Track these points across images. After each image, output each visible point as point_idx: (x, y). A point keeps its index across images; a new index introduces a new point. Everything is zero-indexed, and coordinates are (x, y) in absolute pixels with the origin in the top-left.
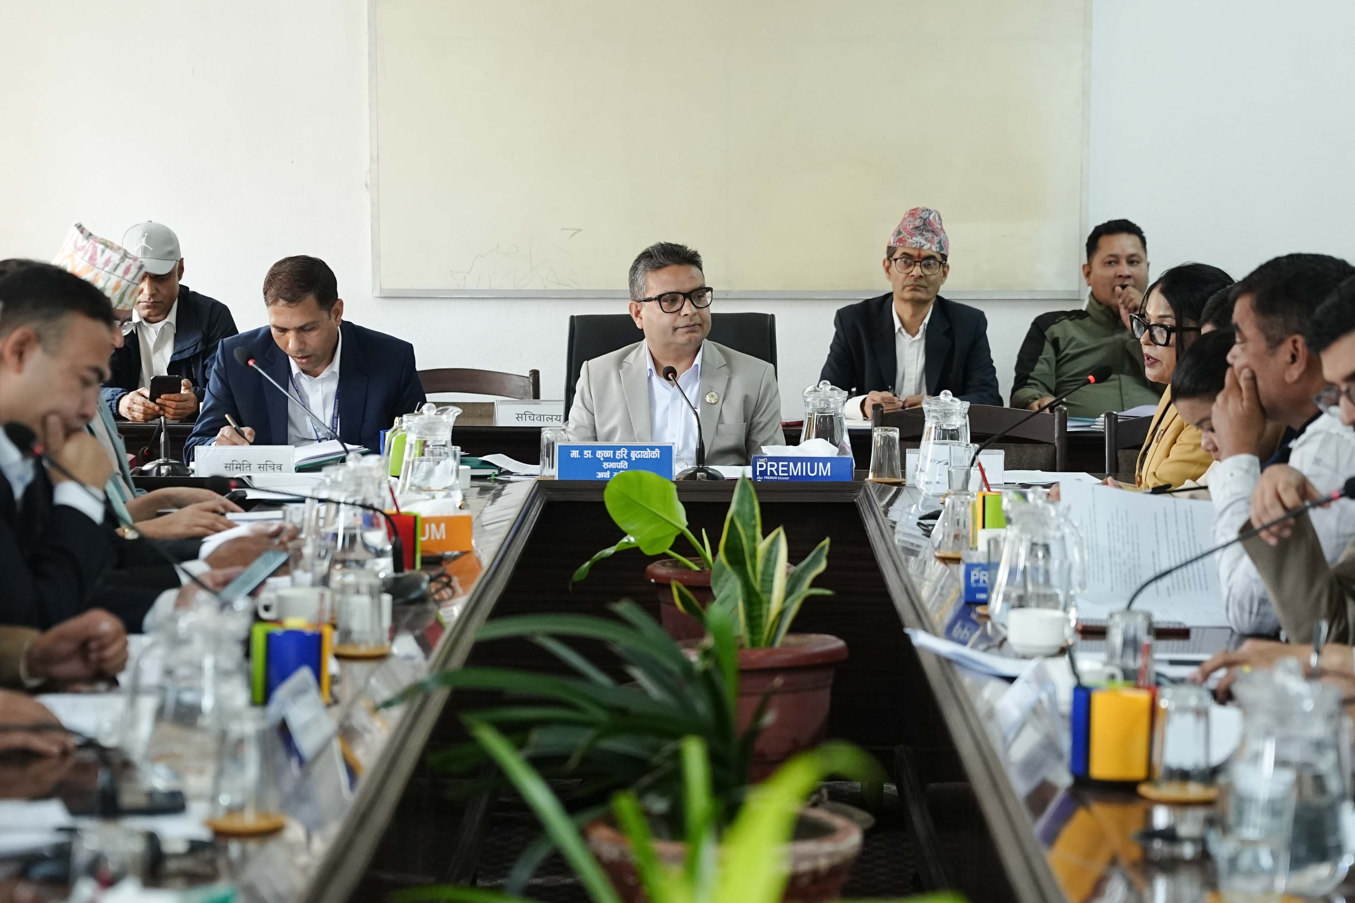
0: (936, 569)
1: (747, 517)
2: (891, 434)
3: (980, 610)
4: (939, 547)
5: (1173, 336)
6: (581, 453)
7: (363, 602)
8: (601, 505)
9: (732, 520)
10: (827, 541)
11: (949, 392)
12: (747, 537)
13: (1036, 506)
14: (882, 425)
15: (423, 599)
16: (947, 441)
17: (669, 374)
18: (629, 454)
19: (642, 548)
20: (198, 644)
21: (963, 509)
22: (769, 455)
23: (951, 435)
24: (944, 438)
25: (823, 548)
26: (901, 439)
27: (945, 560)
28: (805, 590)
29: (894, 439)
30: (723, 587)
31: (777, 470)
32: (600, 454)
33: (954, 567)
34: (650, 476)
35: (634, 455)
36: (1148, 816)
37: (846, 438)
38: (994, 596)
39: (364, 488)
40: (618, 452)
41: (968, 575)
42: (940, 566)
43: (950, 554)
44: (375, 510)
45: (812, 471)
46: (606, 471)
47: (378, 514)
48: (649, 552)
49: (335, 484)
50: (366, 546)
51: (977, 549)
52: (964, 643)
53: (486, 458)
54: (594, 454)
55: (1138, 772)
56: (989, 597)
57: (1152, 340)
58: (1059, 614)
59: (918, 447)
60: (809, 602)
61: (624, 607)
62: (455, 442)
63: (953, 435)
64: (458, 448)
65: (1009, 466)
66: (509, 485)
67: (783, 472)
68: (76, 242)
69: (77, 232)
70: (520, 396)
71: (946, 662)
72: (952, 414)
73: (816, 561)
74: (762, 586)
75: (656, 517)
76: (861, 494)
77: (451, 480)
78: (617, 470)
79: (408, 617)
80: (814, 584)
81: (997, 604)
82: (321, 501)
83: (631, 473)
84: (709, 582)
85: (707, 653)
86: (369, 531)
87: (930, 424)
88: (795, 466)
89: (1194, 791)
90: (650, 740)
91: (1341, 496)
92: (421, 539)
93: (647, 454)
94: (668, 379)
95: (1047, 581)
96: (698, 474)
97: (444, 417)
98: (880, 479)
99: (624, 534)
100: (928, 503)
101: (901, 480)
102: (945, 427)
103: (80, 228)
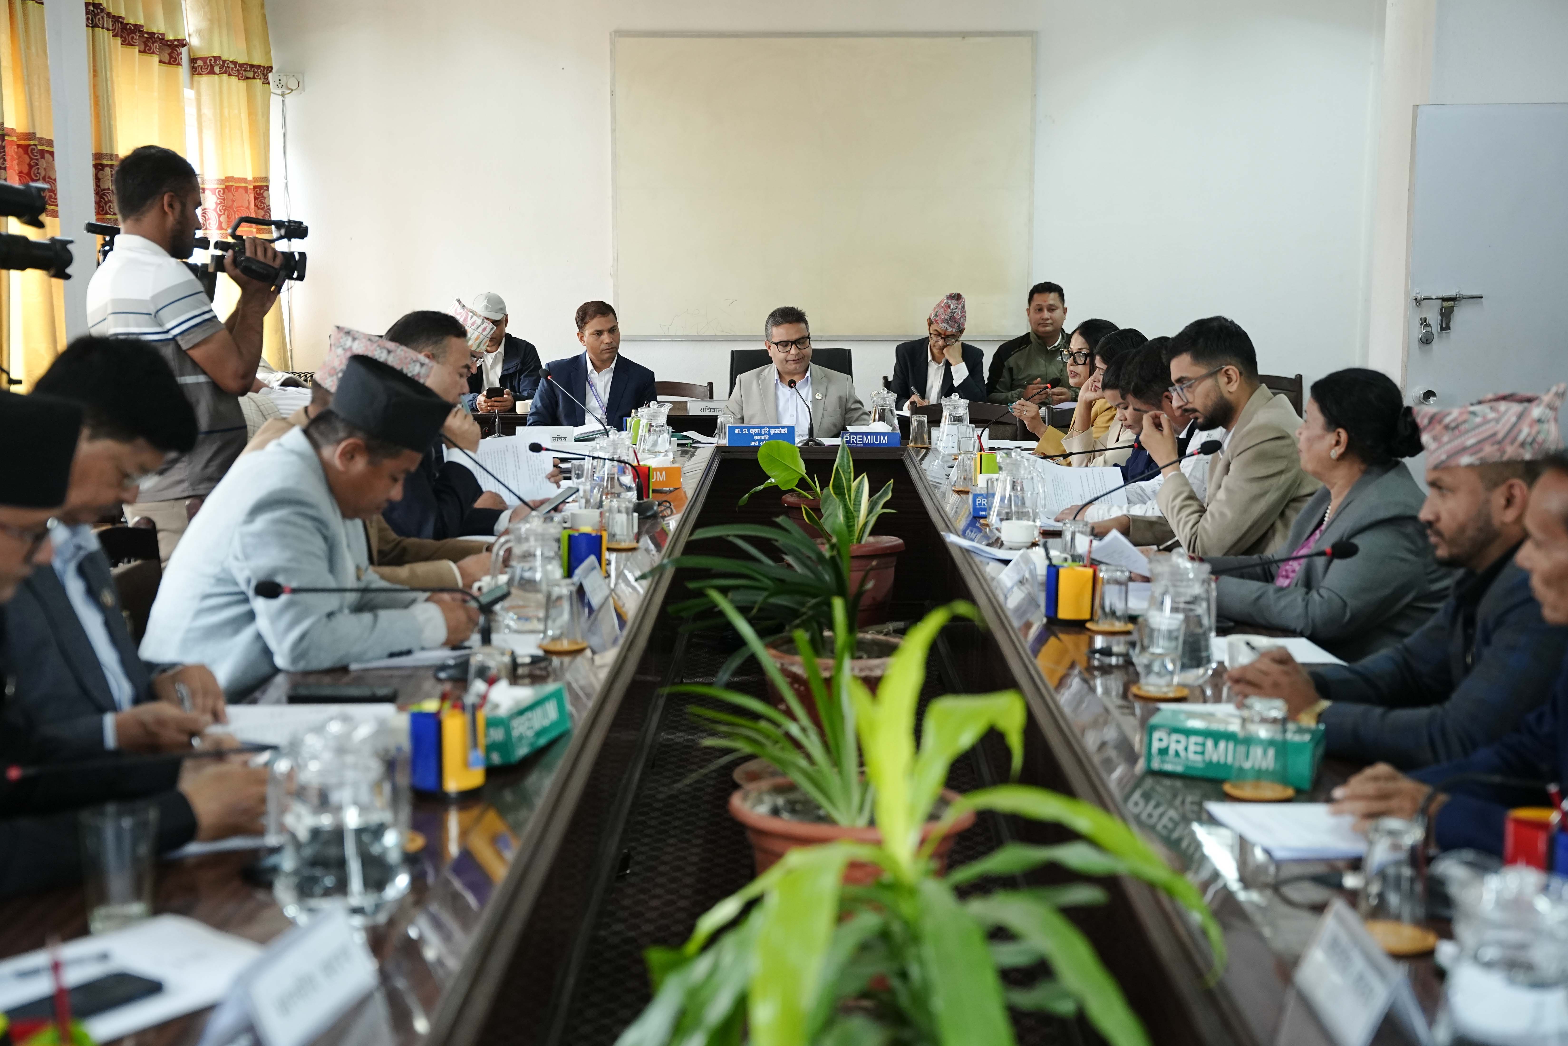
0: (953, 498)
1: (846, 467)
2: (922, 419)
3: (982, 521)
4: (954, 485)
5: (1088, 359)
6: (741, 431)
7: (622, 518)
8: (756, 461)
9: (837, 468)
10: (892, 481)
11: (957, 394)
12: (846, 479)
13: (1017, 460)
14: (916, 414)
15: (655, 516)
16: (956, 423)
17: (792, 384)
18: (769, 431)
19: (780, 486)
20: (532, 542)
21: (969, 462)
22: (851, 431)
23: (958, 419)
24: (954, 421)
25: (890, 485)
26: (928, 422)
27: (958, 492)
28: (879, 510)
29: (924, 422)
30: (828, 508)
31: (856, 440)
32: (752, 431)
33: (964, 496)
34: (784, 443)
35: (772, 431)
36: (1091, 641)
37: (896, 421)
38: (992, 513)
39: (619, 451)
40: (763, 430)
41: (974, 501)
42: (956, 496)
43: (961, 489)
44: (625, 463)
45: (877, 441)
46: (756, 441)
47: (627, 465)
48: (783, 488)
49: (602, 448)
50: (621, 484)
51: (977, 485)
52: (973, 540)
53: (685, 433)
54: (749, 431)
55: (1087, 616)
56: (989, 514)
57: (1075, 363)
58: (1031, 523)
59: (939, 426)
60: (881, 517)
61: (781, 520)
62: (668, 425)
63: (959, 419)
64: (670, 428)
65: (991, 437)
66: (699, 449)
67: (860, 441)
68: (456, 309)
69: (457, 304)
70: (702, 398)
71: (966, 551)
72: (959, 407)
73: (885, 493)
74: (854, 508)
75: (788, 468)
76: (906, 454)
77: (667, 446)
78: (763, 440)
79: (647, 526)
80: (883, 507)
81: (993, 519)
82: (594, 458)
83: (773, 442)
84: (819, 505)
85: (833, 547)
86: (622, 475)
87: (946, 413)
88: (867, 438)
89: (1119, 626)
90: (798, 598)
91: (1199, 453)
92: (652, 480)
93: (779, 431)
94: (792, 387)
95: (1023, 504)
96: (810, 443)
97: (662, 409)
98: (916, 446)
99: (769, 478)
100: (945, 459)
101: (928, 446)
102: (954, 414)
103: (459, 301)
